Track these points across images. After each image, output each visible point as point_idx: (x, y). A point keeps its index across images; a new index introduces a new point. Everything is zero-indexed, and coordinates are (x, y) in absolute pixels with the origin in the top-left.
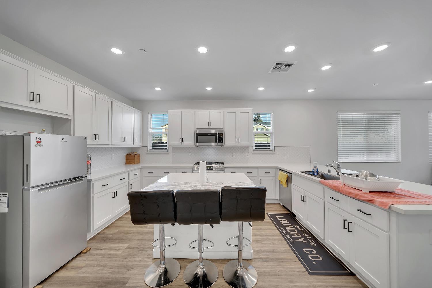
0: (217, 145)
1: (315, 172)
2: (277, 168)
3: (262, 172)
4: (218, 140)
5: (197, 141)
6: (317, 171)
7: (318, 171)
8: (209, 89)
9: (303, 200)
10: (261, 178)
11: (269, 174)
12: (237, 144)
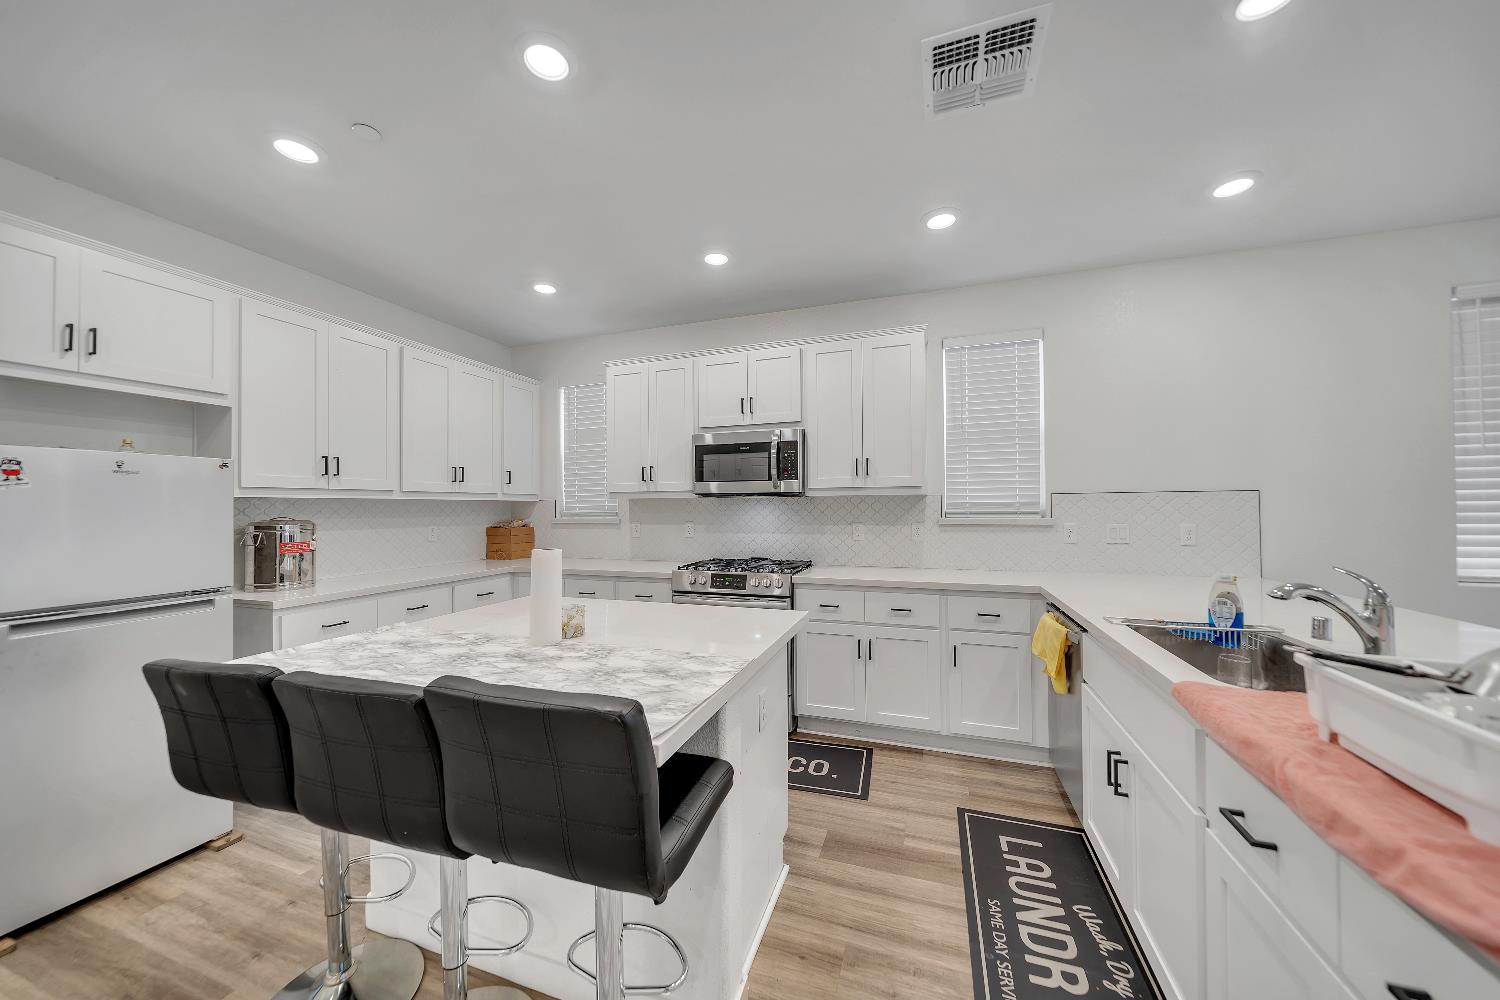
0: (773, 490)
1: (1224, 626)
2: (1037, 595)
3: (964, 611)
4: (774, 472)
5: (700, 476)
6: (1238, 620)
7: (1246, 621)
8: (716, 259)
9: (1113, 781)
10: (957, 639)
11: (995, 622)
12: (859, 483)
